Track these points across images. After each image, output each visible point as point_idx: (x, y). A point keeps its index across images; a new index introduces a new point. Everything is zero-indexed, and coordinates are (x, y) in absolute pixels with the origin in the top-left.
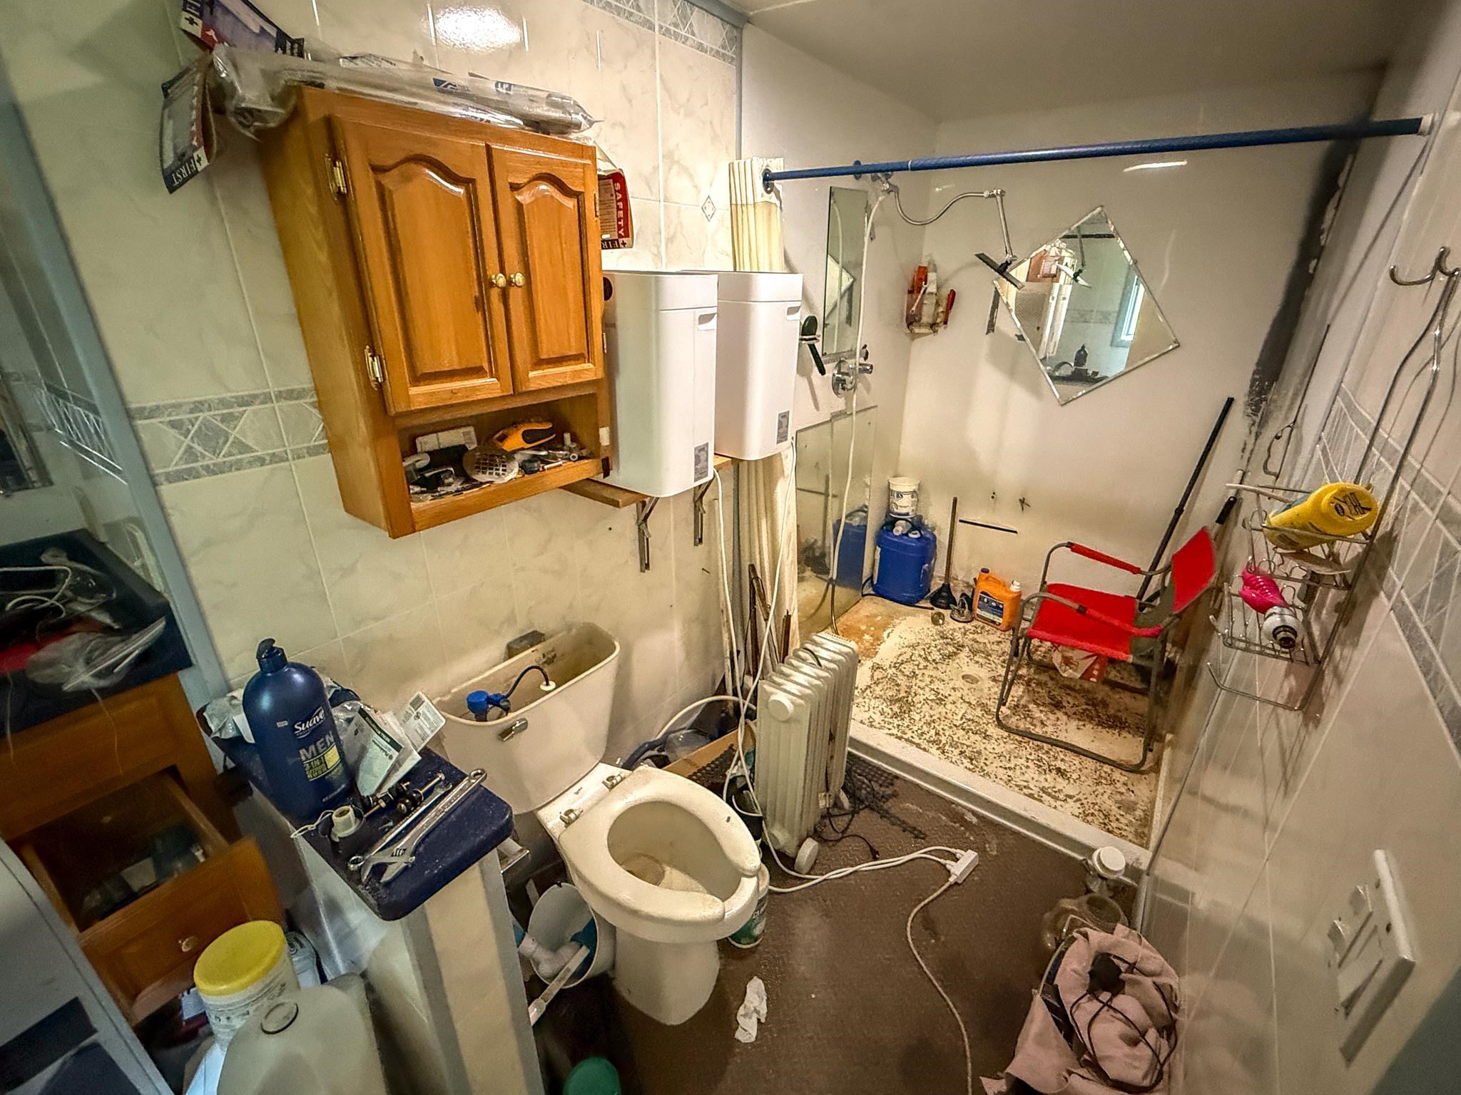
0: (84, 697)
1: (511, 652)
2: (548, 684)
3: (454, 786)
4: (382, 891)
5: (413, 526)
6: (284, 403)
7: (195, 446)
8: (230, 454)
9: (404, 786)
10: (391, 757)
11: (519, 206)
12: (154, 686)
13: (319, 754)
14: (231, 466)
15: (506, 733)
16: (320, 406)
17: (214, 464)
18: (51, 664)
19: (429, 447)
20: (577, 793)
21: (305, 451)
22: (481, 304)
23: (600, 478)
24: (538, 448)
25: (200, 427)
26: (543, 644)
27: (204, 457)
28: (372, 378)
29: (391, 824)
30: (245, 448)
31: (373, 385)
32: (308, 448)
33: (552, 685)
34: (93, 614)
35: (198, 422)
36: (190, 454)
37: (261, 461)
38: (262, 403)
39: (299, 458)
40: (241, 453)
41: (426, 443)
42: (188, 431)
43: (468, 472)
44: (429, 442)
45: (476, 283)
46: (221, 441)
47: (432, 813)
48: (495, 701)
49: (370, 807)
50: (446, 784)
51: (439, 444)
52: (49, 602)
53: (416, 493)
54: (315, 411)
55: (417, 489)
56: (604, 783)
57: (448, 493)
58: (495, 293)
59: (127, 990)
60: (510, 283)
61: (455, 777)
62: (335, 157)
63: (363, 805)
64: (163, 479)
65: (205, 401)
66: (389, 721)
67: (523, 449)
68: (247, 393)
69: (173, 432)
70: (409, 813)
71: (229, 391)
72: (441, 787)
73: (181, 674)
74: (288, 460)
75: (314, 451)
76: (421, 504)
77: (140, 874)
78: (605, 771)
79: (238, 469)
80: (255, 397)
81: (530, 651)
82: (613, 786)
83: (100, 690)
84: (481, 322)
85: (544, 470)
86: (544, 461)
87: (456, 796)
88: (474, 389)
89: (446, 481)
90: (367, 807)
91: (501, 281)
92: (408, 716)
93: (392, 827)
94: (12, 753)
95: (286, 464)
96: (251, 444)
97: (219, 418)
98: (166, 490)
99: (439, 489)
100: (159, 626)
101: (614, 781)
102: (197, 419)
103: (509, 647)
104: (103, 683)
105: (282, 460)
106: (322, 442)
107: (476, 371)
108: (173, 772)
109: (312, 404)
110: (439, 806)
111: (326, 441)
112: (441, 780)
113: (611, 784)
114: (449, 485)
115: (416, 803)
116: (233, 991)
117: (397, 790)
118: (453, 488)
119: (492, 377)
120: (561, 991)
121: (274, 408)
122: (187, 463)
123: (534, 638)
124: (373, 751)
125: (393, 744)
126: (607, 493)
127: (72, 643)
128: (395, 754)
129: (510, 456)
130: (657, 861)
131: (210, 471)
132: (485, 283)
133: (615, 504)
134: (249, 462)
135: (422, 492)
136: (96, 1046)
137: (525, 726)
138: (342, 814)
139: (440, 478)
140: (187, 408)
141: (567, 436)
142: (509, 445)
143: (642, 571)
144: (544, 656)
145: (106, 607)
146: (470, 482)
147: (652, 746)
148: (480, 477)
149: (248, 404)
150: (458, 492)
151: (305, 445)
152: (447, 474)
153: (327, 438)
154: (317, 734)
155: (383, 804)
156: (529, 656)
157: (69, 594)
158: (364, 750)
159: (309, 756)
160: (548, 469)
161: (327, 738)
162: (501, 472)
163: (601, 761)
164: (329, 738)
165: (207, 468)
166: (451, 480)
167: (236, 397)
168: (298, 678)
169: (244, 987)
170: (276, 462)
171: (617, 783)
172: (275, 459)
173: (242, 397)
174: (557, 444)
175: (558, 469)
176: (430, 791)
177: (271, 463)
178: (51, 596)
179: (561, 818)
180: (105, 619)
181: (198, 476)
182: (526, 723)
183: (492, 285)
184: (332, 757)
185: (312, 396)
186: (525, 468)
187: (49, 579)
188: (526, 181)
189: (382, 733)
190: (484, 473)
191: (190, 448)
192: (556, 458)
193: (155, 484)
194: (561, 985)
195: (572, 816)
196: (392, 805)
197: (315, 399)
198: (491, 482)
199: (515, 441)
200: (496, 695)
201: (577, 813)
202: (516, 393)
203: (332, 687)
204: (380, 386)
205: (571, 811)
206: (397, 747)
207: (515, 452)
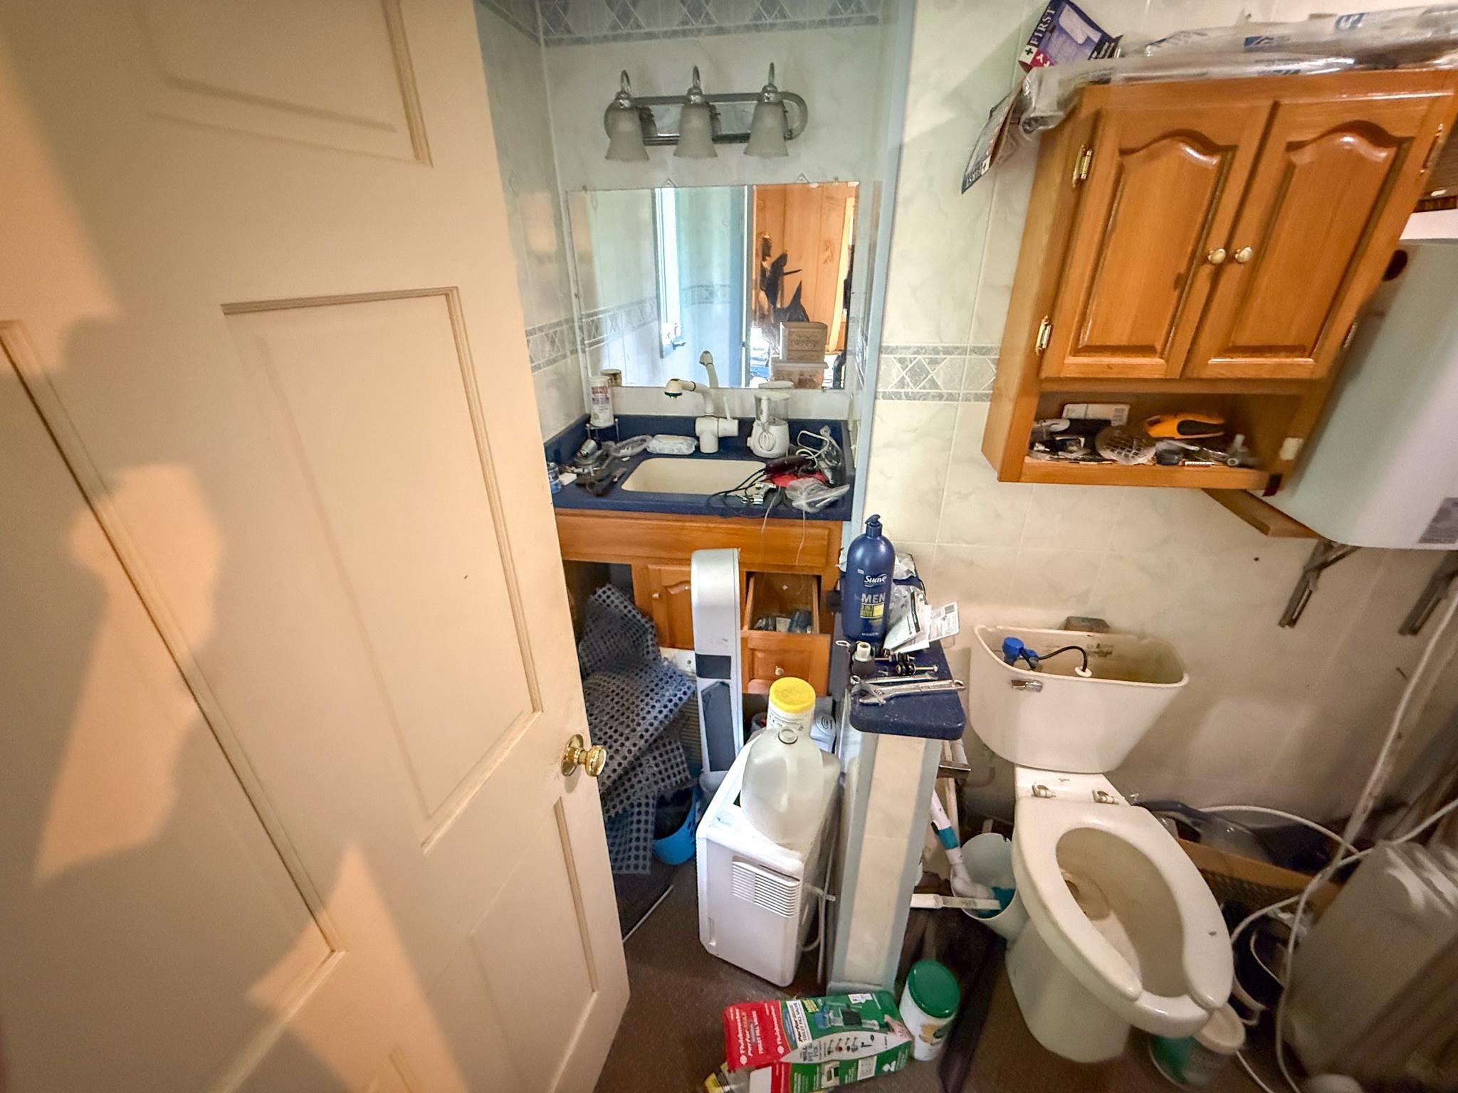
0: (798, 514)
1: (1068, 625)
2: (1084, 670)
3: (939, 680)
4: (857, 706)
5: (1019, 478)
6: (974, 356)
7: (906, 377)
8: (924, 388)
9: (908, 657)
10: (911, 633)
11: (1290, 168)
12: (830, 524)
13: (872, 603)
14: (921, 397)
15: (1019, 683)
16: (998, 363)
17: (912, 393)
18: (795, 489)
19: (1074, 416)
20: (1062, 781)
21: (973, 396)
22: (1182, 283)
23: (1260, 493)
24: (1192, 442)
25: (914, 365)
26: (1104, 635)
27: (908, 385)
28: (1038, 344)
29: (887, 673)
30: (935, 385)
31: (1037, 350)
32: (976, 394)
33: (1088, 673)
34: (826, 471)
35: (914, 362)
36: (902, 383)
37: (940, 397)
38: (959, 354)
39: (966, 400)
40: (930, 388)
41: (1073, 411)
42: (907, 366)
43: (1098, 446)
44: (1077, 411)
45: (1186, 259)
46: (922, 377)
47: (913, 685)
48: (1026, 655)
49: (883, 656)
50: (936, 674)
51: (1086, 414)
52: (814, 456)
53: (1038, 451)
54: (993, 367)
55: (1042, 448)
56: (1093, 792)
57: (1066, 459)
58: (1206, 271)
59: (750, 674)
60: (1230, 259)
61: (944, 674)
62: (1090, 146)
63: (879, 652)
64: (881, 395)
65: (925, 347)
66: (925, 612)
67: (1173, 439)
68: (951, 345)
69: (899, 365)
70: (901, 675)
71: (941, 342)
72: (930, 674)
73: (844, 522)
74: (958, 400)
75: (978, 398)
76: (1035, 461)
77: (783, 624)
78: (1103, 784)
79: (924, 400)
80: (957, 348)
81: (1086, 634)
82: (1100, 801)
83: (807, 513)
84: (1174, 301)
85: (1184, 465)
86: (1188, 455)
87: (937, 686)
88: (1134, 367)
89: (1071, 448)
90: (880, 654)
91: (1219, 255)
92: (939, 615)
93: (885, 676)
94: (764, 527)
95: (955, 403)
96: (939, 383)
97: (927, 360)
98: (880, 403)
99: (1060, 453)
100: (846, 488)
101: (1104, 799)
102: (915, 358)
103: (1069, 620)
104: (809, 510)
105: (954, 400)
106: (987, 392)
107: (1147, 350)
108: (819, 578)
109: (993, 361)
110: (921, 685)
111: (991, 392)
112: (933, 670)
113: (1100, 797)
114: (1071, 452)
115: (908, 672)
116: (782, 709)
117: (903, 658)
118: (1074, 456)
119: (1161, 358)
120: (959, 910)
121: (965, 360)
122: (897, 388)
123: (1097, 625)
124: (904, 623)
125: (917, 625)
126: (1262, 514)
127: (809, 482)
128: (914, 633)
129: (1152, 442)
130: (1108, 904)
131: (908, 397)
132: (1199, 257)
133: (1264, 529)
134: (933, 396)
135: (1044, 452)
136: (728, 686)
137: (1039, 689)
138: (864, 647)
139: (1065, 444)
140: (912, 350)
141: (1239, 439)
142: (1155, 432)
143: (1282, 624)
144: (1098, 646)
145: (833, 469)
146: (1093, 454)
147: (1186, 811)
148: (1107, 454)
149: (951, 353)
150: (1076, 461)
151: (973, 392)
152: (1073, 443)
153: (993, 389)
154: (876, 589)
155: (890, 659)
156: (1081, 637)
157: (823, 456)
158: (900, 619)
159: (866, 601)
160: (1189, 466)
161: (881, 595)
162: (1131, 455)
163: (1103, 774)
164: (882, 597)
165: (907, 394)
166: (1075, 448)
167: (943, 347)
168: (883, 548)
169: (788, 711)
170: (950, 400)
171: (1105, 802)
172: (951, 397)
173: (947, 347)
174: (1224, 443)
175: (1205, 469)
176: (924, 672)
177: (947, 399)
178: (815, 453)
179: (1033, 787)
180: (829, 475)
181: (900, 398)
182: (1041, 687)
183: (1205, 260)
184: (879, 610)
185: (996, 354)
186: (1160, 459)
187: (818, 444)
188: (1313, 136)
189: (915, 615)
190: (1112, 451)
191: (903, 378)
192: (1207, 458)
193: (876, 398)
194: (963, 907)
195: (1043, 792)
196: (894, 663)
197: (998, 357)
198: (1114, 461)
199: (1168, 428)
200: (1032, 652)
201: (1049, 793)
202: (1183, 378)
203: (911, 572)
204: (1043, 352)
205: (1045, 788)
206: (918, 629)
207: (1161, 439)
